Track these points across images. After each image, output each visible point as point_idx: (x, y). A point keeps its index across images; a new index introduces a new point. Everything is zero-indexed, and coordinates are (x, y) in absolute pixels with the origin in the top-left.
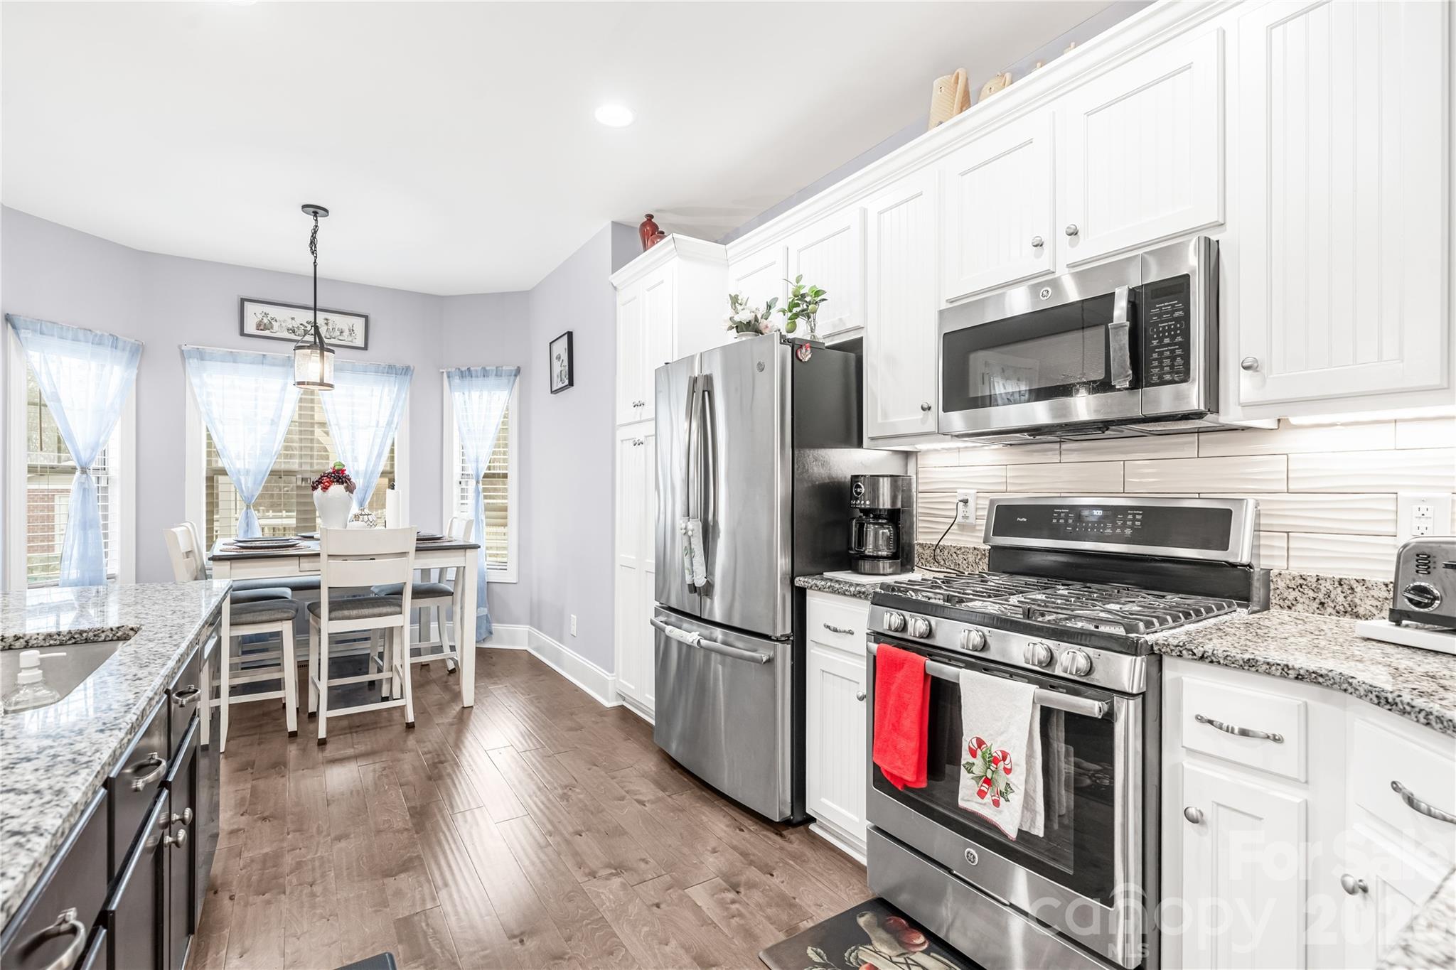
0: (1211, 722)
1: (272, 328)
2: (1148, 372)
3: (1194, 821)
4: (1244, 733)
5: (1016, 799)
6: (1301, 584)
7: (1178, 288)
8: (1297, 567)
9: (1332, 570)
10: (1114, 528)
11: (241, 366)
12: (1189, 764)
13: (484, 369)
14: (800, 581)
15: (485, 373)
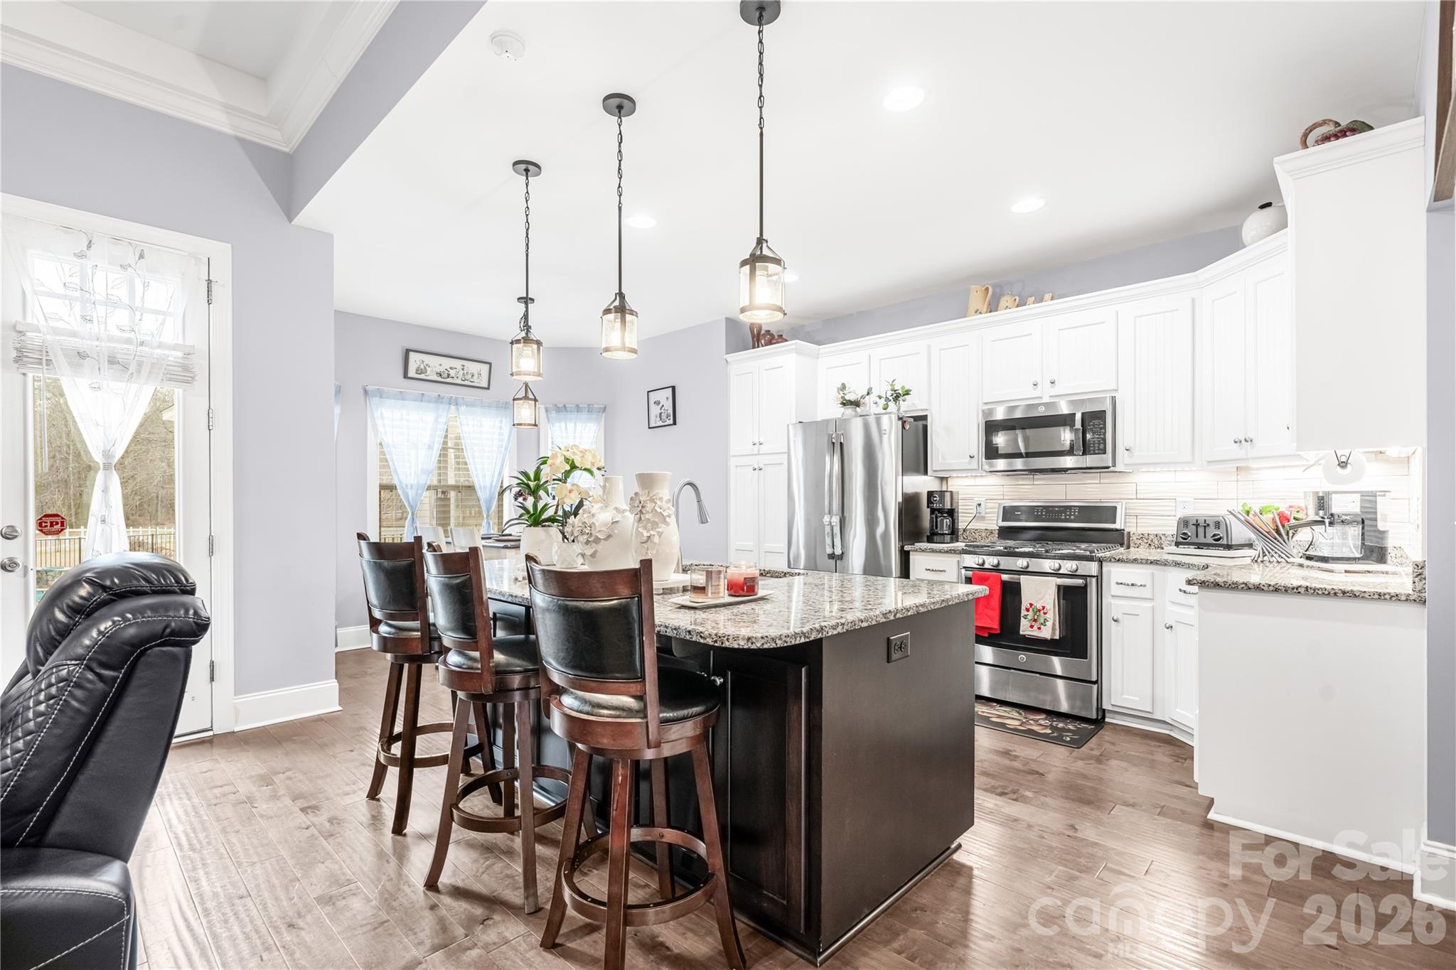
0: (1121, 584)
1: (426, 372)
2: (1089, 449)
3: (1115, 621)
4: (1133, 585)
5: (1049, 624)
6: (1142, 537)
7: (1100, 415)
8: (1140, 530)
9: (1153, 531)
10: (1066, 516)
11: (407, 402)
12: (1114, 601)
13: (577, 406)
14: (906, 548)
15: (578, 409)
